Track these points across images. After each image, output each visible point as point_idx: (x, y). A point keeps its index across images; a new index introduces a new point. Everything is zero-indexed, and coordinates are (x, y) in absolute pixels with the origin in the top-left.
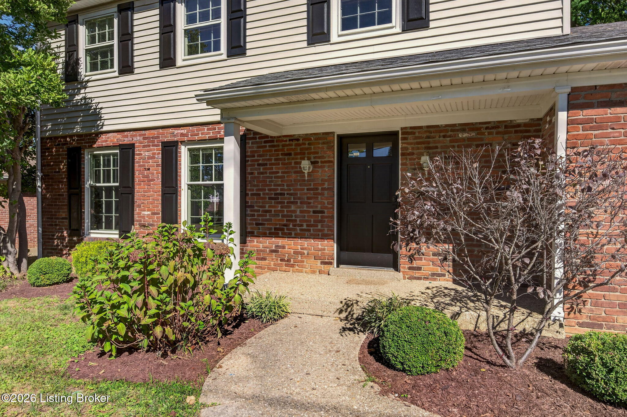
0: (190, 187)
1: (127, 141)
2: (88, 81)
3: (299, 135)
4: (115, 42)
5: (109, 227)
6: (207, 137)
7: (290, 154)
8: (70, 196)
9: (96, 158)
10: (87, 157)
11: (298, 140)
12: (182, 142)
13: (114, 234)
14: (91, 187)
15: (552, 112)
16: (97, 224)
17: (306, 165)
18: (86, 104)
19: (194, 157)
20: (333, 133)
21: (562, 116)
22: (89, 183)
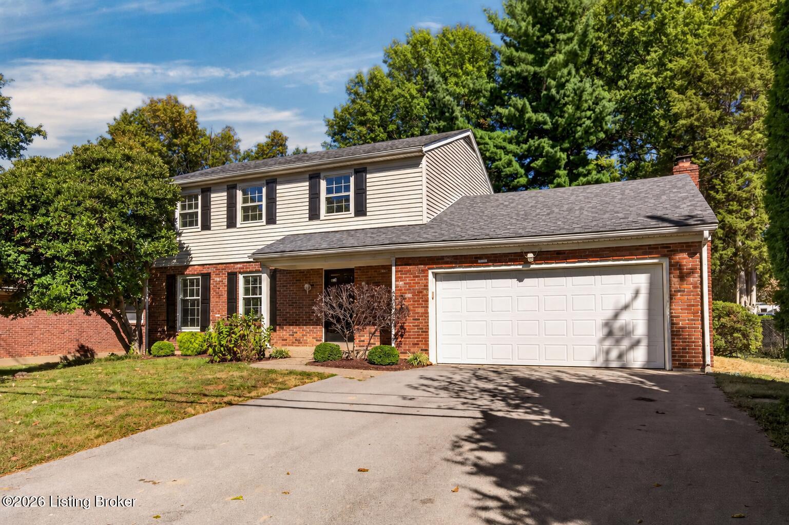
0: (244, 299)
1: (205, 271)
2: (182, 233)
3: (305, 270)
4: (199, 210)
5: (192, 325)
6: (248, 270)
7: (300, 280)
8: (168, 306)
9: (185, 281)
10: (179, 280)
11: (304, 272)
12: (240, 273)
13: (196, 329)
14: (182, 300)
15: (391, 266)
16: (185, 323)
17: (307, 286)
18: (181, 246)
19: (247, 281)
20: (322, 269)
21: (394, 269)
22: (180, 296)
